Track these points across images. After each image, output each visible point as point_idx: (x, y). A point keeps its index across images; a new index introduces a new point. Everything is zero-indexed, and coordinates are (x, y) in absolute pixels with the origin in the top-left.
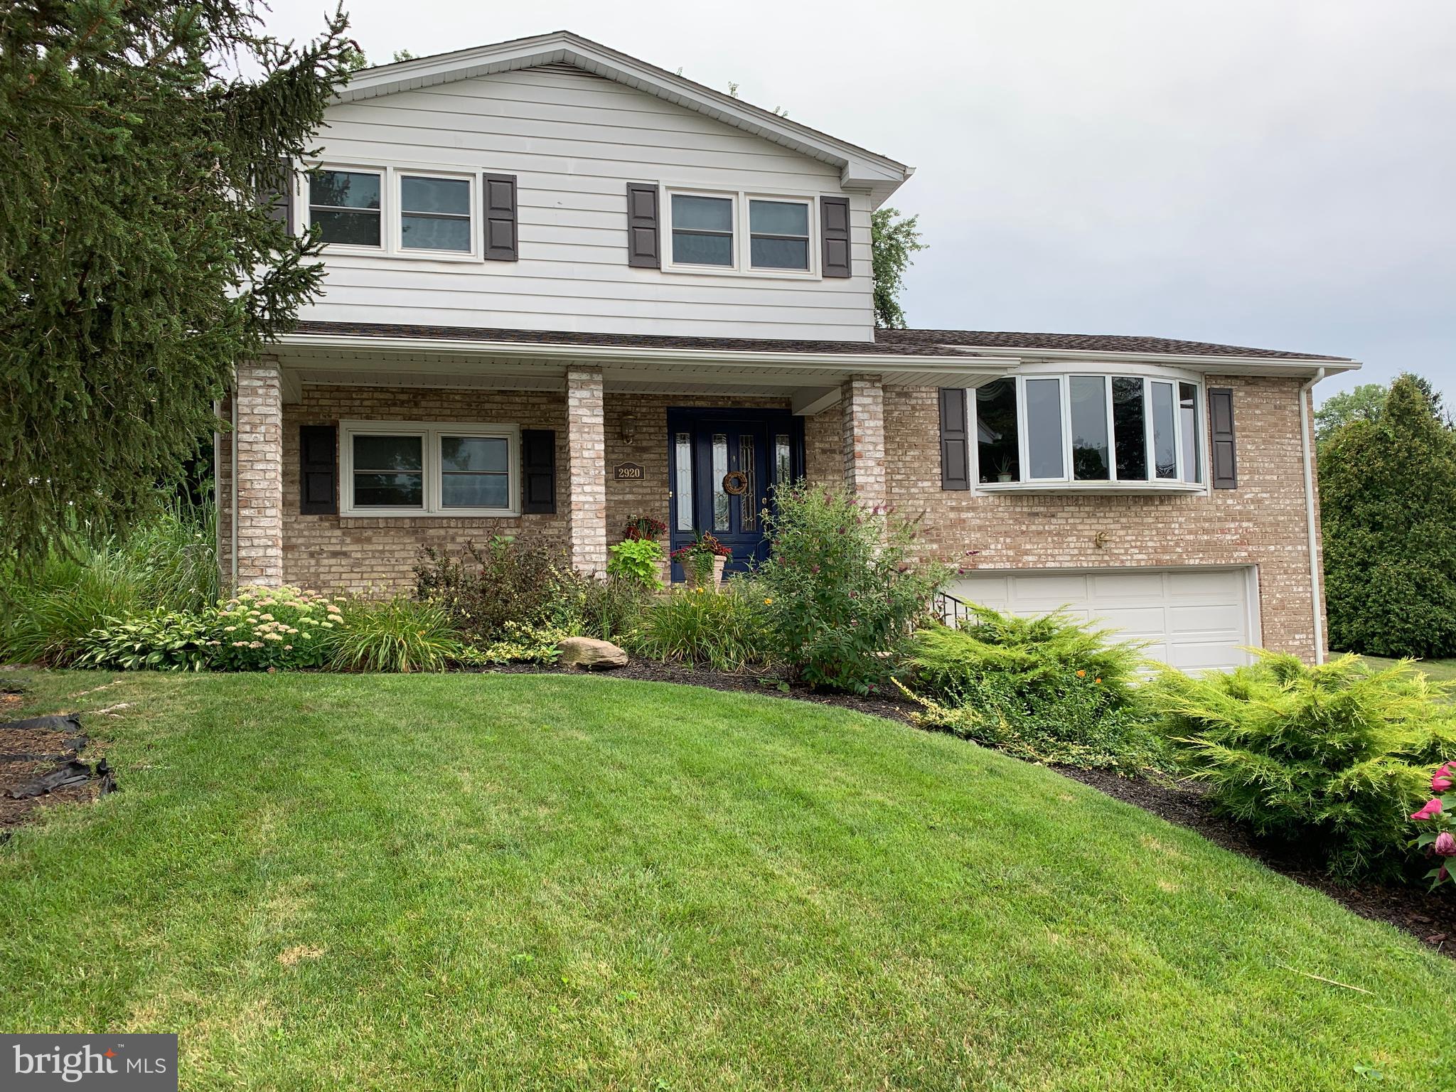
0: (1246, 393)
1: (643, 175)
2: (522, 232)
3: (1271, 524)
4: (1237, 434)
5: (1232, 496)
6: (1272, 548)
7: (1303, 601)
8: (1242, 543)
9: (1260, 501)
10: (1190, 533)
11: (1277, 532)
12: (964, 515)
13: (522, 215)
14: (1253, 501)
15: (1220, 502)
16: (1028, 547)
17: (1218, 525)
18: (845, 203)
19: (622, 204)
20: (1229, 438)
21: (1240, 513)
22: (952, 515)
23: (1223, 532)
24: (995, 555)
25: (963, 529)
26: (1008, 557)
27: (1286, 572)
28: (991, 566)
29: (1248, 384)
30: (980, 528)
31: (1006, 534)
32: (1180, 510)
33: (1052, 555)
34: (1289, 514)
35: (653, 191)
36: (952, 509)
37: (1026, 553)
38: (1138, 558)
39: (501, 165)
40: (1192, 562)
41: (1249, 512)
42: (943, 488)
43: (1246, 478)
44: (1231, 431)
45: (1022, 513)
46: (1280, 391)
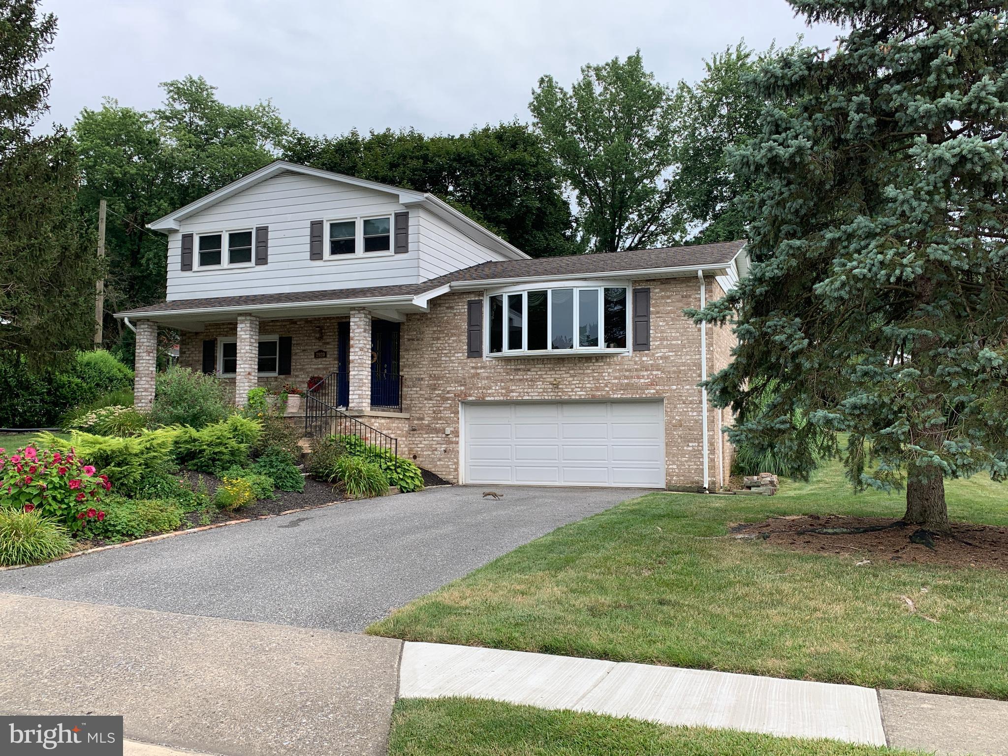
0: (661, 289)
1: (316, 217)
2: (270, 251)
3: (674, 372)
4: (652, 316)
5: (647, 355)
6: (674, 387)
7: (696, 421)
8: (652, 384)
9: (667, 358)
10: (615, 378)
11: (679, 377)
12: (479, 371)
13: (270, 243)
14: (661, 358)
15: (637, 359)
16: (513, 388)
17: (635, 373)
18: (406, 214)
19: (308, 232)
20: (646, 319)
21: (652, 365)
22: (472, 371)
23: (638, 377)
24: (495, 393)
25: (478, 379)
26: (502, 393)
27: (684, 403)
28: (492, 398)
29: (662, 283)
30: (488, 378)
31: (502, 381)
32: (609, 364)
33: (527, 393)
34: (689, 365)
35: (321, 223)
36: (473, 368)
37: (512, 391)
38: (581, 394)
39: (261, 222)
40: (615, 396)
41: (658, 365)
42: (468, 357)
43: (657, 343)
44: (647, 315)
45: (511, 369)
46: (688, 286)
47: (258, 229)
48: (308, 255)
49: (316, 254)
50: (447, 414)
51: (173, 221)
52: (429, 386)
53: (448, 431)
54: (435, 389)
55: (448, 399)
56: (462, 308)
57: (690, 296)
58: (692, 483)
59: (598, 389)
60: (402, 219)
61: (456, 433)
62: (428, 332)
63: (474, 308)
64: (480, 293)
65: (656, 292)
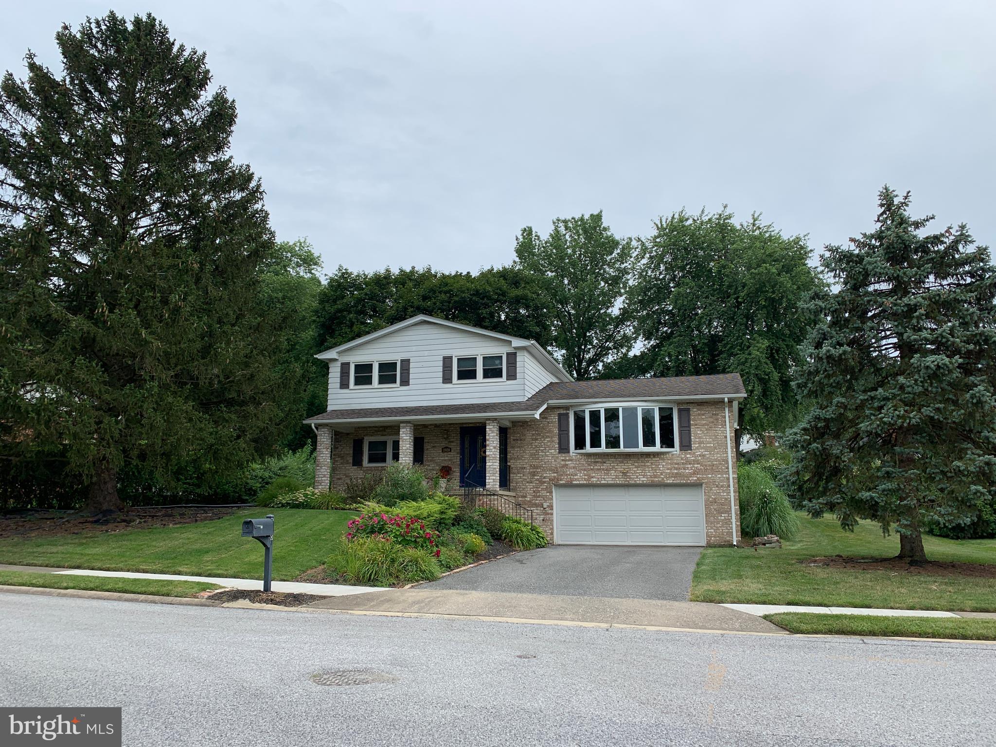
0: (697, 409)
1: (447, 353)
2: (411, 376)
3: (710, 465)
4: (692, 427)
5: (690, 454)
6: (710, 476)
7: (726, 499)
8: (694, 474)
9: (704, 456)
10: (668, 469)
11: (713, 469)
12: (567, 463)
13: (411, 371)
14: (700, 455)
15: (683, 456)
16: (594, 475)
17: (682, 466)
18: (515, 354)
19: (441, 363)
20: (688, 429)
21: (694, 460)
22: (562, 463)
23: (684, 469)
24: (580, 478)
25: (567, 468)
26: (585, 479)
27: (717, 487)
28: (578, 482)
29: (698, 405)
30: (574, 467)
31: (585, 470)
32: (663, 459)
33: (604, 478)
34: (719, 461)
35: (451, 358)
36: (563, 460)
37: (593, 477)
38: (644, 480)
39: (405, 356)
40: (668, 481)
41: (698, 460)
42: (559, 453)
43: (697, 445)
44: (689, 426)
45: (591, 462)
46: (715, 408)
47: (402, 361)
48: (441, 380)
49: (447, 379)
50: (544, 493)
51: (335, 354)
52: (529, 473)
53: (545, 505)
54: (534, 475)
55: (545, 482)
56: (555, 419)
57: (718, 414)
58: (725, 542)
59: (655, 476)
60: (512, 357)
61: (551, 507)
62: (529, 435)
63: (563, 419)
64: (567, 408)
65: (694, 411)
